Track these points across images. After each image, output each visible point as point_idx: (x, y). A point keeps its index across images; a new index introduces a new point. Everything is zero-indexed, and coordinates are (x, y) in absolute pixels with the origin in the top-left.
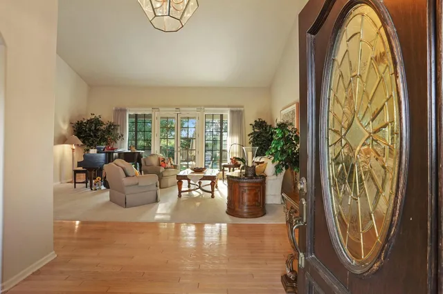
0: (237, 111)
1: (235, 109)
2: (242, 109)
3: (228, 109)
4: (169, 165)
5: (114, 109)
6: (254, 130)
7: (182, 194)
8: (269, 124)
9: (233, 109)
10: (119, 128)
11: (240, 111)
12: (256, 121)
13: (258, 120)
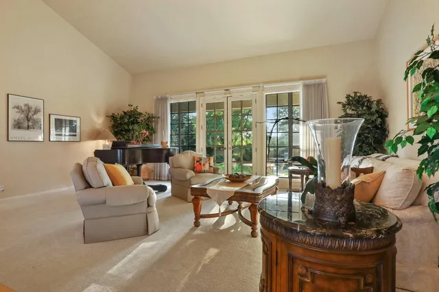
0: (314, 85)
1: (313, 81)
2: (324, 80)
3: (300, 84)
4: (207, 167)
5: (155, 97)
6: (345, 110)
7: (201, 220)
8: (375, 98)
9: (308, 82)
10: (159, 120)
11: (319, 85)
12: (348, 97)
13: (353, 95)
